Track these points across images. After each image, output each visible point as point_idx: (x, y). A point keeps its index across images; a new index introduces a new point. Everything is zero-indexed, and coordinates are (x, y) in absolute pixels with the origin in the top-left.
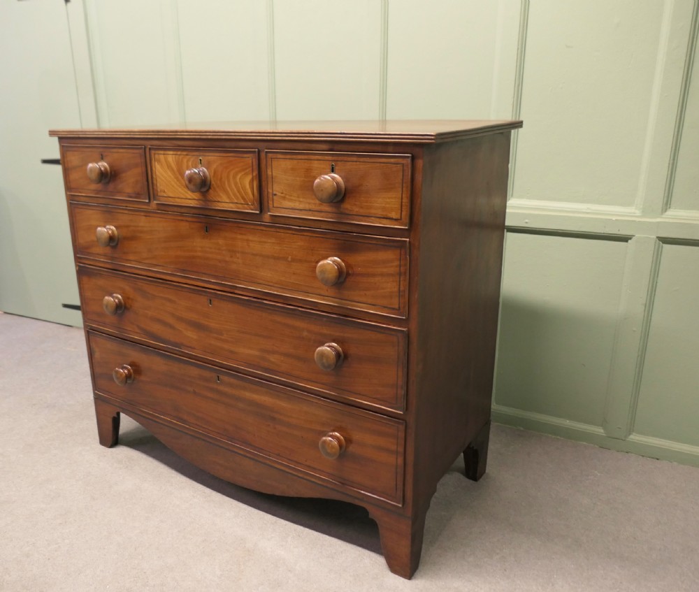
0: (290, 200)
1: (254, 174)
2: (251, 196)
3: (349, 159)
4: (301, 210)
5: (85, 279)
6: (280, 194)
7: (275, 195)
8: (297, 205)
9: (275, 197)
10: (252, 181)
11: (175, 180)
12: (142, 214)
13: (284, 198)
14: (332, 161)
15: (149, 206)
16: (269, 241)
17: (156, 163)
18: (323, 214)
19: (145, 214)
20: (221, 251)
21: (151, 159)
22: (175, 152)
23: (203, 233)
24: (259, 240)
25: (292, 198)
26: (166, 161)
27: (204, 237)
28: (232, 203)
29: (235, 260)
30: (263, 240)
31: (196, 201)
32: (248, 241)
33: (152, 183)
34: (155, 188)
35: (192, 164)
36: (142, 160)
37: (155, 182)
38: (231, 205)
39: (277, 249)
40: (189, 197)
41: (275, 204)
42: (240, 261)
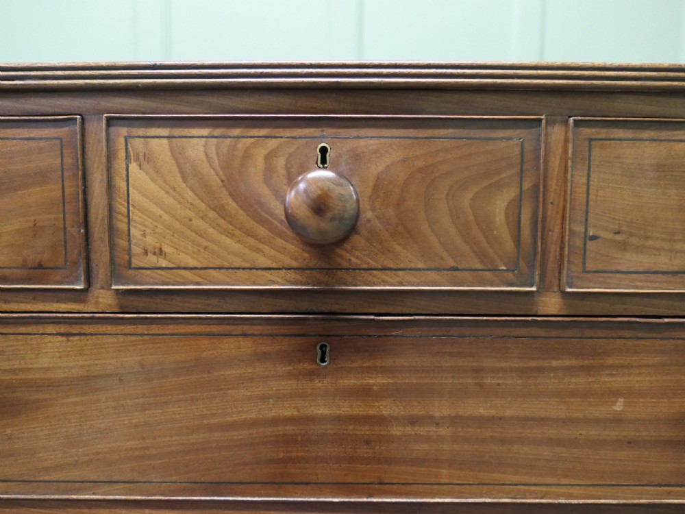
0: (640, 249)
1: (527, 185)
2: (510, 245)
4: (675, 273)
6: (610, 236)
7: (594, 238)
8: (663, 262)
9: (591, 245)
10: (519, 200)
11: (212, 214)
12: (50, 329)
13: (624, 246)
15: (83, 301)
16: (555, 363)
17: (133, 167)
19: (62, 329)
20: (372, 412)
21: (110, 157)
22: (218, 132)
23: (308, 366)
24: (518, 364)
25: (650, 243)
26: (178, 157)
27: (311, 375)
28: (438, 270)
29: (422, 430)
30: (532, 364)
31: (292, 275)
32: (478, 371)
33: (111, 228)
34: (122, 243)
35: (288, 168)
36: (68, 161)
37: (121, 225)
38: (433, 275)
39: (580, 382)
40: (262, 261)
41: (589, 266)
42: (445, 431)
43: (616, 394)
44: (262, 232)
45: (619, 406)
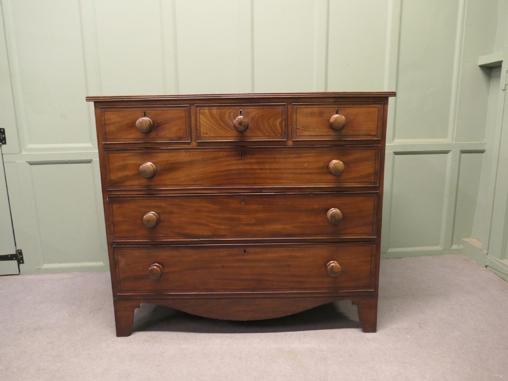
0: (308, 131)
1: (283, 118)
2: (280, 131)
3: (348, 106)
4: (316, 136)
5: (115, 206)
6: (301, 128)
7: (298, 129)
8: (313, 133)
10: (282, 120)
11: (218, 125)
12: (183, 151)
13: (304, 130)
14: (337, 107)
15: (190, 144)
16: (292, 156)
17: (201, 116)
18: (330, 137)
19: (185, 151)
20: (253, 167)
21: (196, 113)
22: (219, 108)
23: (238, 158)
24: (284, 156)
25: (310, 129)
26: (211, 114)
27: (239, 159)
28: (265, 136)
29: (264, 171)
30: (287, 156)
31: (235, 138)
32: (275, 158)
33: (196, 129)
34: (199, 132)
35: (233, 115)
36: (187, 114)
37: (199, 128)
38: (264, 137)
39: (297, 160)
40: (228, 135)
41: (297, 134)
42: (268, 171)
43: (305, 162)
44: (229, 129)
45: (306, 165)
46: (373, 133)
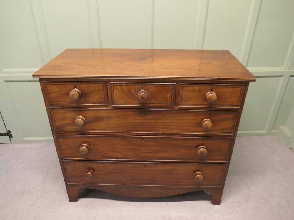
1: (173, 92)
2: (170, 100)
3: (220, 86)
4: (194, 104)
5: (61, 140)
6: (185, 99)
7: (183, 100)
8: (193, 103)
9: (182, 101)
10: (171, 95)
11: (127, 96)
12: (103, 110)
13: (187, 101)
14: (212, 87)
15: (108, 107)
16: (177, 116)
17: (115, 89)
18: (204, 105)
19: (105, 110)
20: (150, 121)
21: (111, 88)
22: (127, 85)
23: (141, 115)
24: (172, 116)
25: (191, 100)
26: (121, 88)
27: (141, 117)
28: (160, 104)
29: (157, 124)
30: (174, 116)
31: (138, 104)
32: (166, 116)
33: (112, 98)
34: (113, 100)
35: (137, 90)
36: (105, 88)
37: (113, 97)
38: (159, 104)
39: (180, 118)
40: (134, 102)
41: (182, 103)
42: (161, 124)
43: (186, 120)
44: (134, 98)
45: (186, 121)
46: (235, 104)
